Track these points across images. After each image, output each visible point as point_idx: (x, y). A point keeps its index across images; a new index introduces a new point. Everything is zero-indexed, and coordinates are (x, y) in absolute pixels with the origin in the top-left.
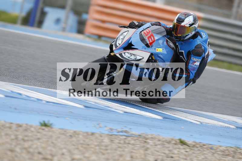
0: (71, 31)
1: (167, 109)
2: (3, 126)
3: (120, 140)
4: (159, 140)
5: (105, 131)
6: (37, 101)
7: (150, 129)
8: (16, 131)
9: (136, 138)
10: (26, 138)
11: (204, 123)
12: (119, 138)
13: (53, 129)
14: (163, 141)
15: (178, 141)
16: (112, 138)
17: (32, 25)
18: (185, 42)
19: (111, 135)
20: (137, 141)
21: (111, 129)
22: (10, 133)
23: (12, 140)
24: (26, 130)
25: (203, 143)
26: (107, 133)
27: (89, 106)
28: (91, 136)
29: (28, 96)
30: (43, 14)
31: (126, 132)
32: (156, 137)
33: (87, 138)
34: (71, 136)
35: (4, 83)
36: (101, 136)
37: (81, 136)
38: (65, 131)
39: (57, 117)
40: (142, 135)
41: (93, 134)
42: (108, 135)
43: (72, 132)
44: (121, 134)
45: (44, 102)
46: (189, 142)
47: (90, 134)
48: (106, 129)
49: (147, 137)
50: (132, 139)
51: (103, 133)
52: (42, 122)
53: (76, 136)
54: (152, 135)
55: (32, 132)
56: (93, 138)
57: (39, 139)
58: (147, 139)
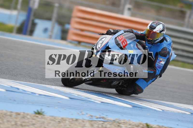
0: (56, 38)
1: (135, 99)
2: (5, 114)
3: (99, 125)
4: (130, 125)
5: (87, 118)
6: (31, 94)
7: (122, 116)
8: (16, 118)
9: (111, 123)
10: (24, 124)
11: (165, 110)
12: (97, 123)
13: (45, 117)
14: (133, 125)
15: (145, 125)
16: (92, 123)
17: (25, 34)
18: (154, 46)
19: (91, 121)
20: (112, 125)
21: (92, 116)
22: (11, 120)
23: (13, 125)
24: (23, 117)
25: (165, 126)
26: (88, 119)
27: (73, 98)
28: (75, 122)
29: (24, 91)
30: (34, 25)
31: (103, 118)
32: (127, 122)
33: (72, 123)
34: (59, 122)
35: (5, 80)
36: (83, 122)
37: (67, 122)
38: (55, 118)
39: (48, 107)
40: (116, 120)
41: (77, 120)
42: (89, 120)
43: (60, 118)
44: (99, 119)
45: (37, 95)
46: (153, 126)
47: (74, 119)
48: (87, 116)
49: (120, 122)
50: (108, 123)
51: (85, 120)
52: (36, 111)
53: (64, 122)
54: (124, 120)
55: (28, 119)
56: (77, 123)
57: (34, 124)
58: (120, 123)
